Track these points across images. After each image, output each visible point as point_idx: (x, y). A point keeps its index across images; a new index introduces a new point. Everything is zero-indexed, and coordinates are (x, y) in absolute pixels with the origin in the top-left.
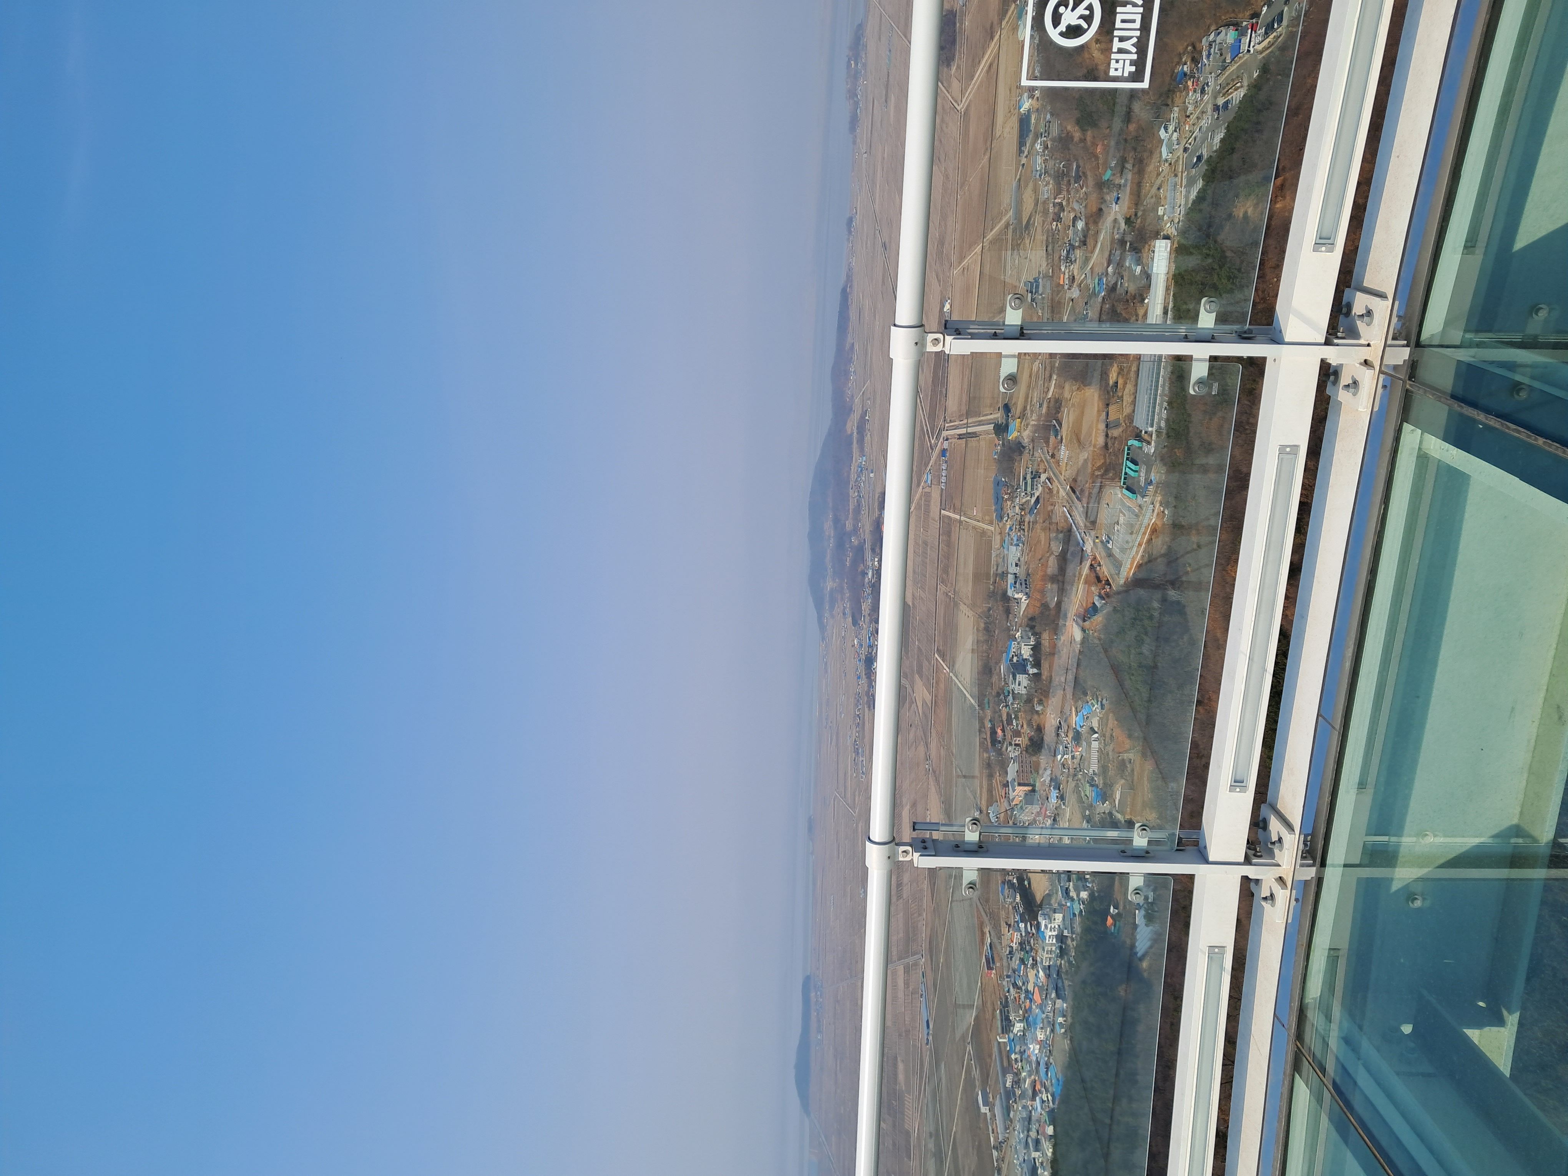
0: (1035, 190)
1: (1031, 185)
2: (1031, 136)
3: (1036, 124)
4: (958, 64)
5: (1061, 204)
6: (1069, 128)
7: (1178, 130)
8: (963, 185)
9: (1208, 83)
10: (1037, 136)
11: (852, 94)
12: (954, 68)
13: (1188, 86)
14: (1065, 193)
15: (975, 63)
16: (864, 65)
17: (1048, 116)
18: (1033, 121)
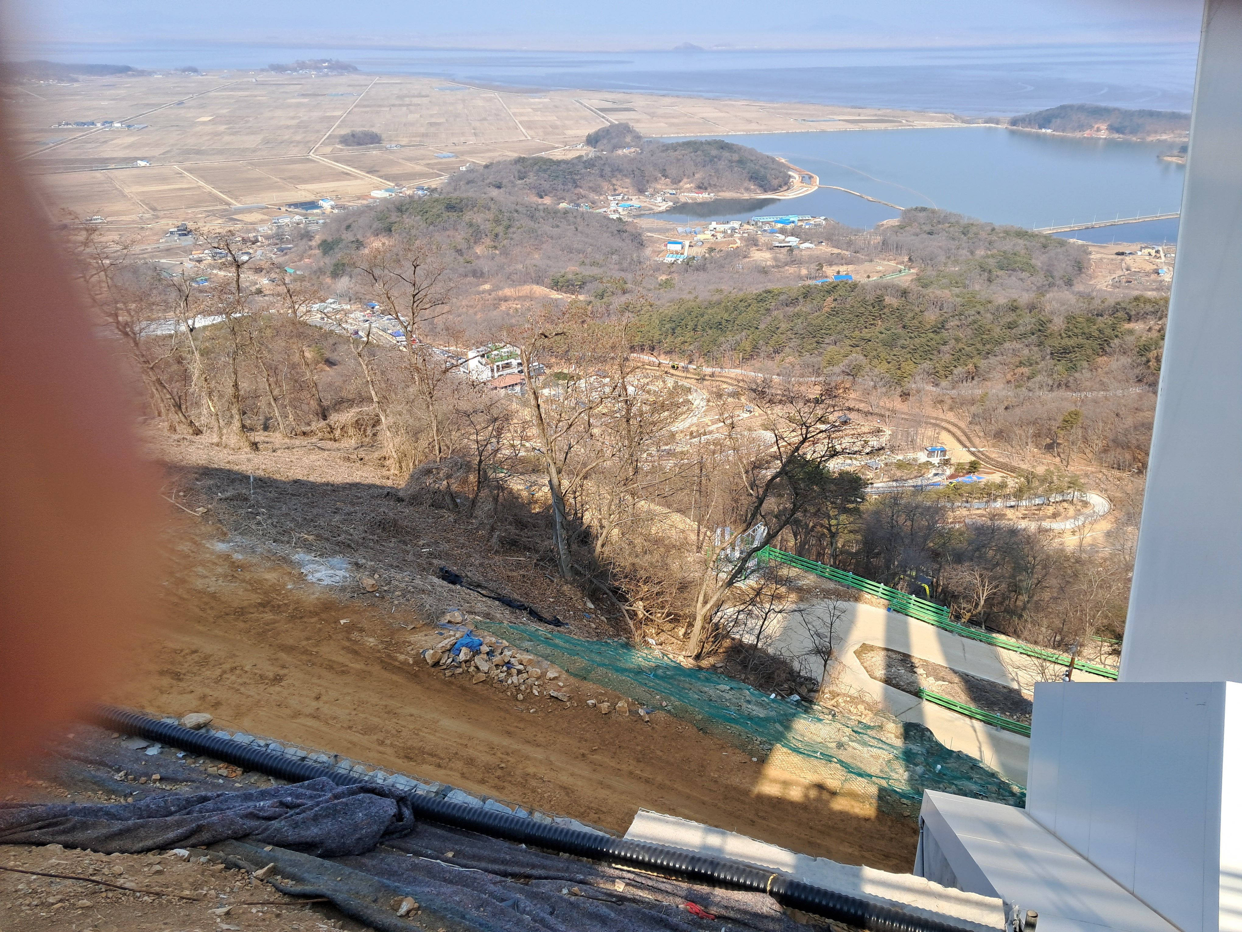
0: (262, 221)
1: (266, 217)
2: (304, 211)
3: (313, 214)
4: (342, 148)
5: (257, 241)
6: (317, 236)
8: (251, 164)
10: (306, 216)
11: (302, 66)
12: (339, 146)
13: (366, 311)
14: (267, 242)
15: (347, 162)
16: (327, 75)
17: (321, 221)
18: (315, 211)
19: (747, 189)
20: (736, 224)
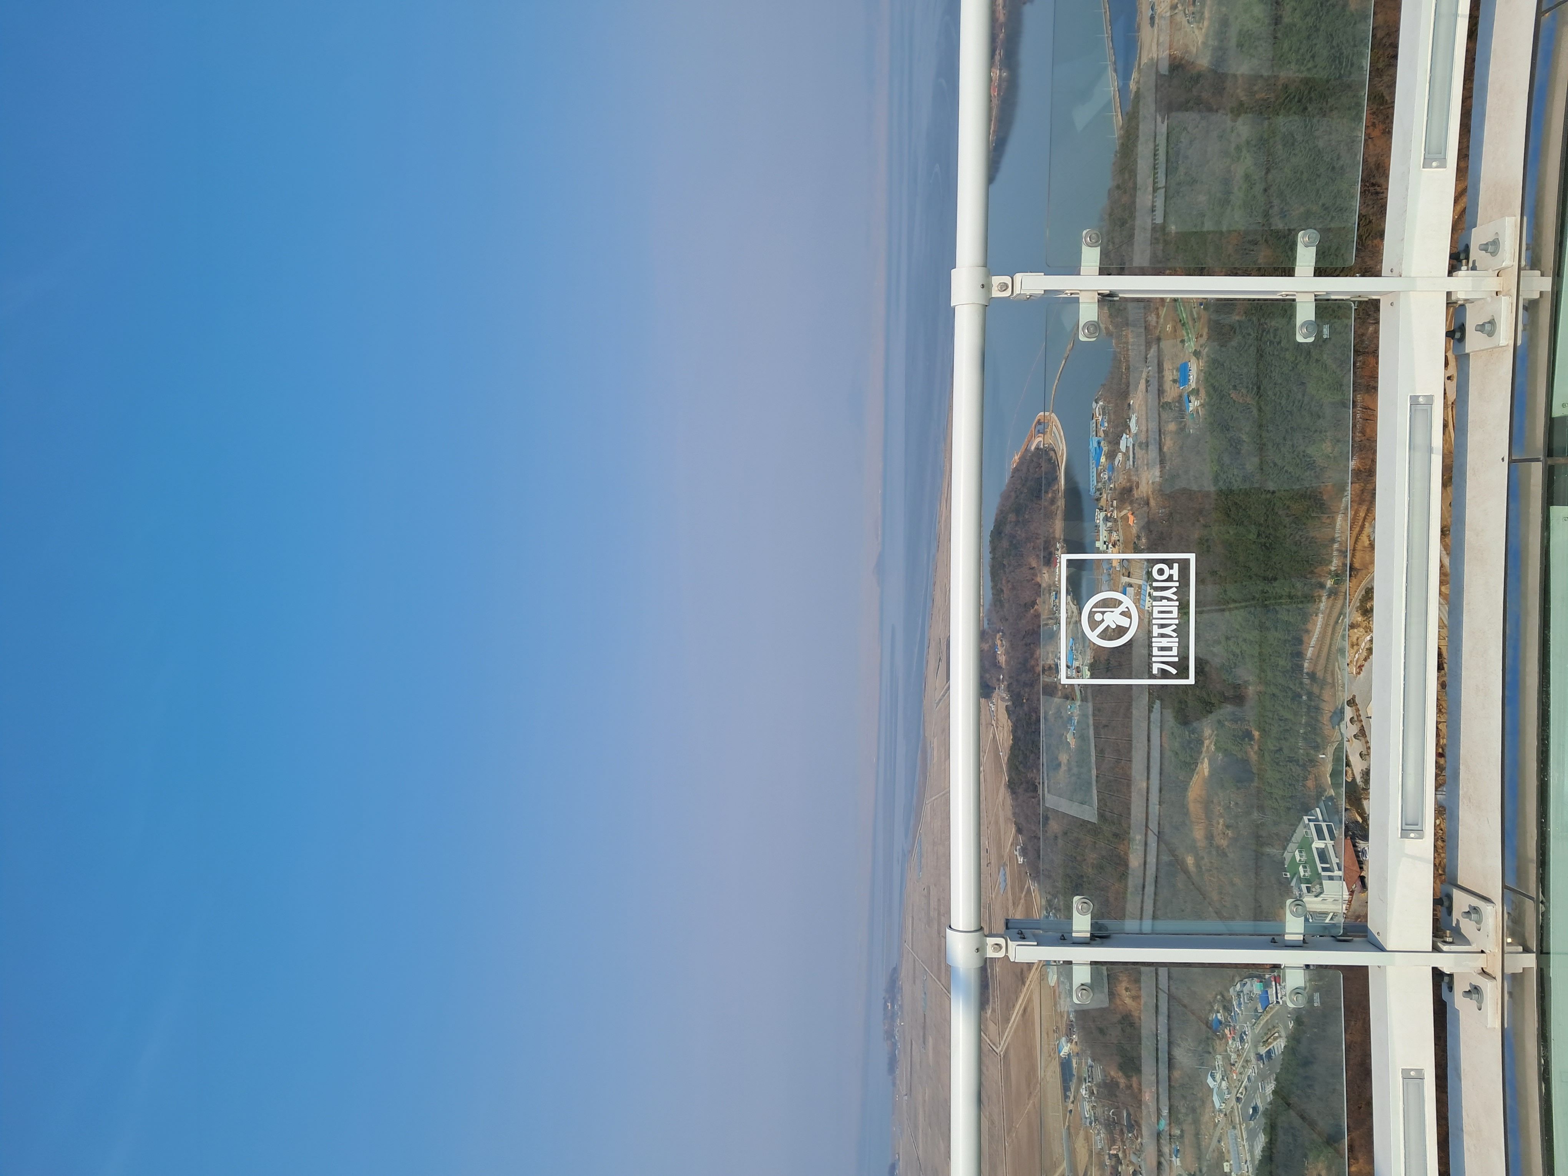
0: (1087, 1138)
1: (1082, 1133)
2: (1075, 1080)
3: (1079, 1069)
4: (992, 1008)
5: (1116, 1156)
6: (1112, 1073)
7: (1225, 1079)
8: (1009, 1131)
9: (1245, 1033)
10: (1081, 1080)
11: (890, 1035)
12: (989, 1012)
13: (1226, 1035)
14: (1119, 1143)
15: (1009, 1007)
16: (901, 1007)
17: (1090, 1061)
18: (1074, 1065)
19: (1053, 501)
20: (1100, 516)
